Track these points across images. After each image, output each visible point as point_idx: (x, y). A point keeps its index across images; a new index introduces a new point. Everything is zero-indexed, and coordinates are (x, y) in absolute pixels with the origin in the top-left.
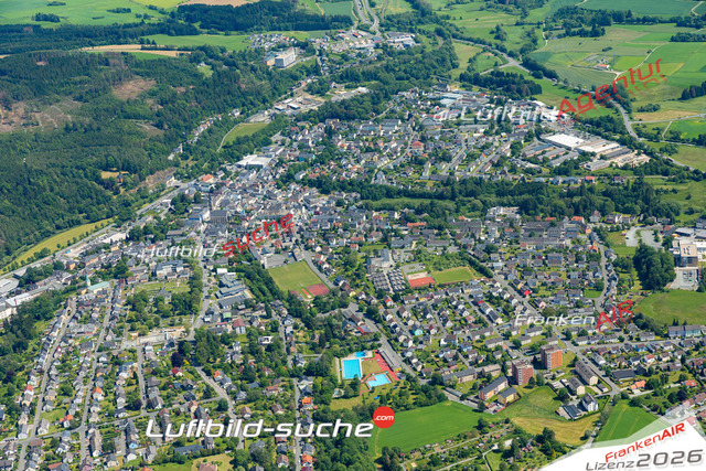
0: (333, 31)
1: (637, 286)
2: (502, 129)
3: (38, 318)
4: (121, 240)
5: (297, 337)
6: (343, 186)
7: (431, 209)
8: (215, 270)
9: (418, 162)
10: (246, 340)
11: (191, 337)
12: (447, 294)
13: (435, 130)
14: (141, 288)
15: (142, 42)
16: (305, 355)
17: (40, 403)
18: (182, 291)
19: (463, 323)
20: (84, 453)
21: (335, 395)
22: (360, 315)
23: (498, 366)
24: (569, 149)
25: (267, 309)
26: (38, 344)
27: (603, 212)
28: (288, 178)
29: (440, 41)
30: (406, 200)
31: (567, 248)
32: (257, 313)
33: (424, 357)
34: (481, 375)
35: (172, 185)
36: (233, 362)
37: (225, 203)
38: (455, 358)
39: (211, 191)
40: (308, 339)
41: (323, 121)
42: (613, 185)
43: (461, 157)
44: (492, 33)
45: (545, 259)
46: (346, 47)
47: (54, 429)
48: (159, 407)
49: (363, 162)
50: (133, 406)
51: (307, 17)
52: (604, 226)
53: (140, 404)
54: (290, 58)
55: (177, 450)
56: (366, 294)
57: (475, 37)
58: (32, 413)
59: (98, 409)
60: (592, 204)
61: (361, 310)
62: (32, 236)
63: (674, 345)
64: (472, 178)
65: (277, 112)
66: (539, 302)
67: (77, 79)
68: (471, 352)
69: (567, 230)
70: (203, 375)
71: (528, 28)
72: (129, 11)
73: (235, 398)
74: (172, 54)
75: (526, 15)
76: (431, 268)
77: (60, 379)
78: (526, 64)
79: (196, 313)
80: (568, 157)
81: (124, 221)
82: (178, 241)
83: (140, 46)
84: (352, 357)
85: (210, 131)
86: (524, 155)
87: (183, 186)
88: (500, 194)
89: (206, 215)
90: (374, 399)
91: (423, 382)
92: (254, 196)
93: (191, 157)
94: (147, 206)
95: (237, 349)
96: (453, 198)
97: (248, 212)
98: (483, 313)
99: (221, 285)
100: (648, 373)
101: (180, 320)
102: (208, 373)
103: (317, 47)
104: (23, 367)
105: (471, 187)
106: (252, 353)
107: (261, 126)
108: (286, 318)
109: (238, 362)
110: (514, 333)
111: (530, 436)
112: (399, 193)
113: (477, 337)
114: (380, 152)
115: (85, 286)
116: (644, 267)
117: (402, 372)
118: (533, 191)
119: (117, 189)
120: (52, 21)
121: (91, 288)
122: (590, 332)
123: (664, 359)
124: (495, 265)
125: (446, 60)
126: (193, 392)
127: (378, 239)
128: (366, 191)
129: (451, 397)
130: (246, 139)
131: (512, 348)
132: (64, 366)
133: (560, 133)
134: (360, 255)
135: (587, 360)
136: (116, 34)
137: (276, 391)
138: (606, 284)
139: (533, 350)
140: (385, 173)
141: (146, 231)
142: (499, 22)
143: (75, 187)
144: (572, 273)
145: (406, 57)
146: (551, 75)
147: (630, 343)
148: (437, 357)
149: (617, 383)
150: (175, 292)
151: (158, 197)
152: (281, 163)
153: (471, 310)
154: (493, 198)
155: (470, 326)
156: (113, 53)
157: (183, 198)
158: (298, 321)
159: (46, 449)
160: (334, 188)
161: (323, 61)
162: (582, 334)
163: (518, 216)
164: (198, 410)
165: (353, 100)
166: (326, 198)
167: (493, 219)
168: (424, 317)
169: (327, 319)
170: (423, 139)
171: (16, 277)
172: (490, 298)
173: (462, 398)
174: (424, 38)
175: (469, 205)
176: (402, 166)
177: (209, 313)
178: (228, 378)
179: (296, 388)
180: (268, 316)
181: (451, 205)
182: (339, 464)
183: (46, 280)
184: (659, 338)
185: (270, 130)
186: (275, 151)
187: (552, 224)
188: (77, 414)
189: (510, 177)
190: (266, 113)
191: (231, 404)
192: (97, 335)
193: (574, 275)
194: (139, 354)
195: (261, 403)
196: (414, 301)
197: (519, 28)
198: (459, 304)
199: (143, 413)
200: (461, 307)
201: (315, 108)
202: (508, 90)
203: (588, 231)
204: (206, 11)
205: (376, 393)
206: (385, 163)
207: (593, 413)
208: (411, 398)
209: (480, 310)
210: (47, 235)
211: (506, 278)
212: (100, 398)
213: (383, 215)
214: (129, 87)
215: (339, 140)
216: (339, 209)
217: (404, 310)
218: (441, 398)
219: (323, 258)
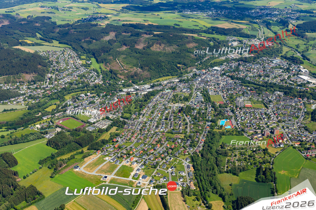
0: (250, 39)
1: (310, 119)
2: (288, 71)
3: (152, 95)
4: (177, 81)
5: (211, 112)
6: (237, 79)
7: (259, 89)
8: (197, 93)
9: (260, 76)
10: (198, 110)
11: (185, 107)
12: (254, 110)
13: (268, 69)
14: (177, 93)
15: (198, 34)
16: (212, 117)
17: (146, 114)
18: (187, 96)
19: (256, 118)
20: (151, 127)
21: (216, 128)
22: (230, 111)
23: (260, 130)
24: (305, 80)
25: (206, 104)
26: (150, 101)
27: (308, 98)
28: (224, 74)
29: (280, 46)
30: (253, 85)
31: (293, 105)
32: (203, 105)
33: (242, 124)
34: (255, 132)
35: (194, 71)
36: (193, 114)
37: (206, 77)
38: (250, 126)
39: (203, 74)
40: (214, 113)
41: (238, 61)
42: (314, 92)
43: (272, 77)
44: (296, 46)
45: (285, 107)
46: (252, 43)
47: (147, 120)
48: (172, 120)
49: (245, 73)
50: (166, 119)
51: (244, 34)
52: (307, 102)
53: (168, 119)
54: (235, 44)
55: (173, 131)
56: (233, 106)
57: (290, 46)
58: (144, 115)
59: (158, 118)
60: (305, 96)
61: (230, 110)
62: (157, 77)
63: (313, 136)
64: (273, 83)
65: (228, 57)
66: (279, 117)
67: (179, 41)
68: (255, 125)
69: (295, 101)
70: (185, 116)
71: (307, 46)
72: (198, 26)
73: (190, 123)
74: (205, 38)
75: (308, 42)
76: (253, 103)
77: (152, 110)
78: (302, 56)
79: (189, 101)
80: (303, 82)
81: (180, 77)
82: (190, 84)
83: (197, 35)
84: (224, 120)
85: (208, 59)
86: (291, 79)
87: (197, 71)
88: (280, 88)
89: (200, 79)
90: (225, 131)
91: (239, 130)
92: (213, 77)
93: (201, 65)
94: (187, 75)
95: (196, 112)
96: (266, 87)
97: (210, 81)
98: (262, 117)
99: (197, 96)
100: (302, 141)
101: (184, 102)
102: (186, 116)
103: (244, 42)
104: (145, 105)
105: (272, 85)
106: (199, 114)
107: (222, 60)
108: (210, 107)
109: (194, 115)
110: (268, 124)
111: (262, 149)
112: (252, 83)
113: (258, 122)
114: (251, 72)
115: (165, 90)
116: (313, 115)
117: (235, 126)
118: (290, 89)
119: (180, 69)
120: (178, 26)
121: (166, 91)
122: (290, 128)
123: (308, 139)
124: (270, 106)
125: (279, 51)
126: (181, 119)
127: (242, 93)
128: (243, 81)
129: (245, 135)
130: (217, 62)
131: (266, 127)
132: (154, 107)
133: (304, 75)
134: (235, 96)
135: (286, 134)
136: (192, 31)
137: (201, 123)
138: (300, 117)
139: (272, 128)
140: (250, 77)
141: (184, 80)
142: (299, 43)
143: (170, 67)
144: (291, 112)
145: (268, 48)
146: (309, 60)
147: (300, 133)
148: (246, 125)
149: (292, 142)
150: (185, 96)
151: (190, 73)
152: (223, 70)
153: (259, 116)
154: (278, 89)
155: (257, 119)
156: (190, 36)
157: (196, 74)
158: (213, 109)
159: (144, 124)
160: (235, 79)
161: (244, 46)
162: (288, 128)
163: (283, 95)
164: (181, 123)
165: (249, 57)
166: (232, 81)
167: (275, 94)
168: (246, 115)
169: (221, 110)
170: (264, 71)
171: (150, 85)
172: (266, 114)
173: (248, 136)
174: (275, 45)
175: (270, 89)
176: (255, 76)
177: (192, 102)
178: (191, 118)
179: (206, 124)
180: (206, 106)
181: (265, 88)
182: (210, 143)
183: (157, 87)
184: (310, 133)
185: (224, 61)
186: (223, 67)
187: (291, 99)
188: (153, 118)
189: (284, 84)
190: (225, 57)
191: (189, 124)
192: (164, 102)
193: (292, 113)
194: (172, 108)
195: (196, 125)
196: (245, 110)
197: (305, 46)
198: (256, 113)
199: (168, 121)
200: (256, 114)
201: (238, 58)
202: (294, 61)
203: (301, 103)
204: (217, 29)
205: (226, 130)
206: (251, 75)
207: (282, 147)
208: (235, 133)
209: (262, 116)
210: (161, 77)
211: (272, 110)
212: (159, 116)
213: (246, 88)
214: (191, 45)
215: (241, 67)
216: (234, 84)
217: (241, 112)
218: (242, 135)
219: (225, 95)
